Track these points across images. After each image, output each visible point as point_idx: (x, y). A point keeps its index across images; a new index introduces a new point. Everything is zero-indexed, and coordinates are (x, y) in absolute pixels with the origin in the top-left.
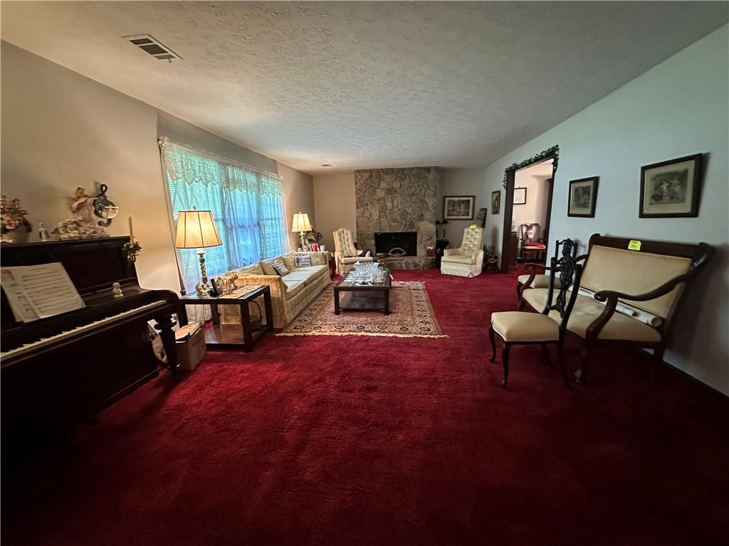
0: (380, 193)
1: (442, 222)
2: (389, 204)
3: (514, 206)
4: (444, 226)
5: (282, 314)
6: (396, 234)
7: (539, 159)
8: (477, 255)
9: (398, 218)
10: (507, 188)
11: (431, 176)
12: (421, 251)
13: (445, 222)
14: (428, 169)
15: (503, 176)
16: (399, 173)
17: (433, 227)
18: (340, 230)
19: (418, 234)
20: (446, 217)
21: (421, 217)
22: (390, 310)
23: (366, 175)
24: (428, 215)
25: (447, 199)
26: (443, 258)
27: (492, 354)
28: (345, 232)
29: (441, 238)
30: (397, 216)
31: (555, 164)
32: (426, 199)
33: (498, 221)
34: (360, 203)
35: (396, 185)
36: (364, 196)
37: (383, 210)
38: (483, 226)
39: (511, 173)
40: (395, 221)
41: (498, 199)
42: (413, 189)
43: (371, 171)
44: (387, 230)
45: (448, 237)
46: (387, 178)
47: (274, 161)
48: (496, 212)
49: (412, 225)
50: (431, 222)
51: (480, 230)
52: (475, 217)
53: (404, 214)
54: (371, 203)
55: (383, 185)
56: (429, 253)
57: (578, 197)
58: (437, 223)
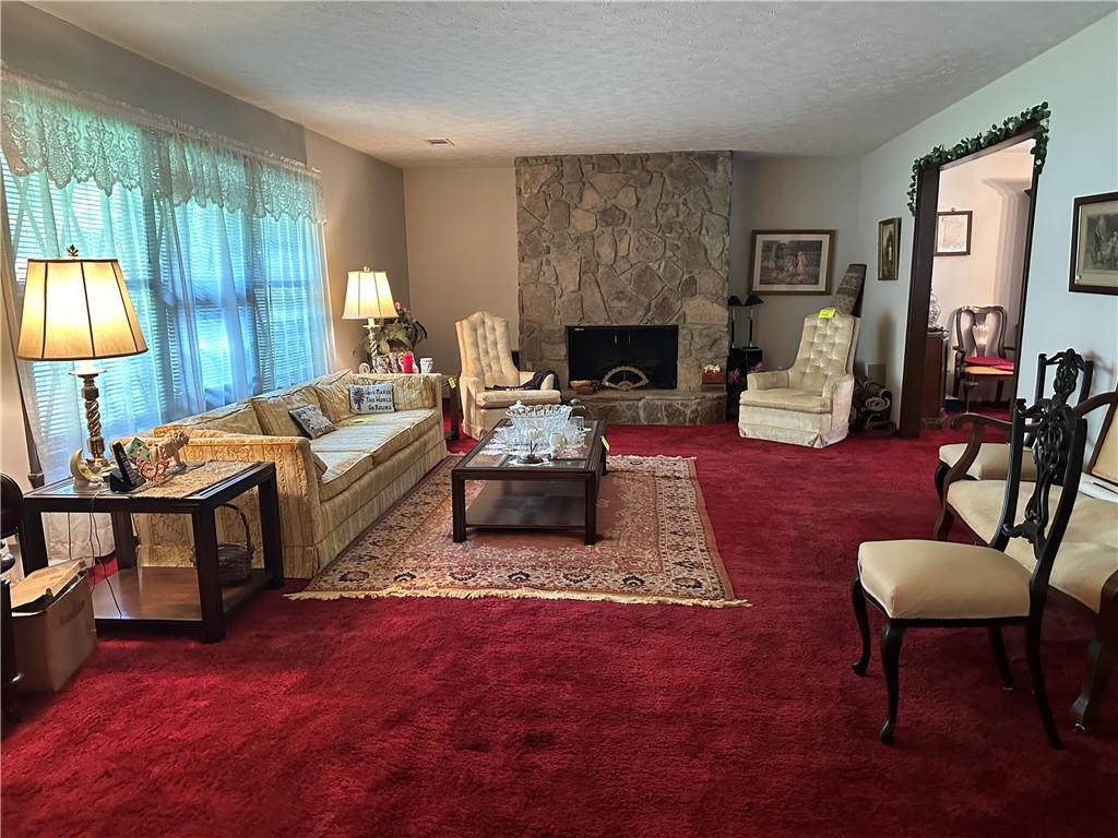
0: (583, 221)
1: (744, 301)
2: (606, 252)
3: (935, 259)
4: (752, 311)
5: (309, 538)
6: (623, 332)
7: (998, 138)
8: (835, 389)
9: (630, 289)
10: (917, 212)
11: (719, 177)
12: (687, 376)
13: (754, 299)
14: (710, 159)
15: (906, 180)
16: (633, 167)
17: (719, 314)
18: (476, 317)
19: (682, 332)
20: (757, 287)
21: (690, 288)
22: (598, 532)
23: (546, 173)
24: (707, 282)
25: (760, 239)
26: (744, 397)
27: (859, 652)
28: (489, 322)
29: (743, 342)
30: (625, 281)
31: (1039, 153)
32: (706, 240)
33: (892, 298)
34: (530, 248)
35: (626, 199)
36: (540, 228)
37: (588, 267)
38: (856, 312)
39: (928, 172)
40: (620, 296)
41: (894, 241)
42: (671, 211)
43: (559, 160)
44: (600, 320)
45: (761, 342)
46: (602, 180)
47: (299, 128)
48: (888, 273)
49: (664, 307)
50: (715, 299)
51: (844, 323)
52: (835, 288)
53: (644, 277)
54: (560, 246)
55: (590, 198)
56: (709, 381)
57: (1096, 242)
58: (733, 302)
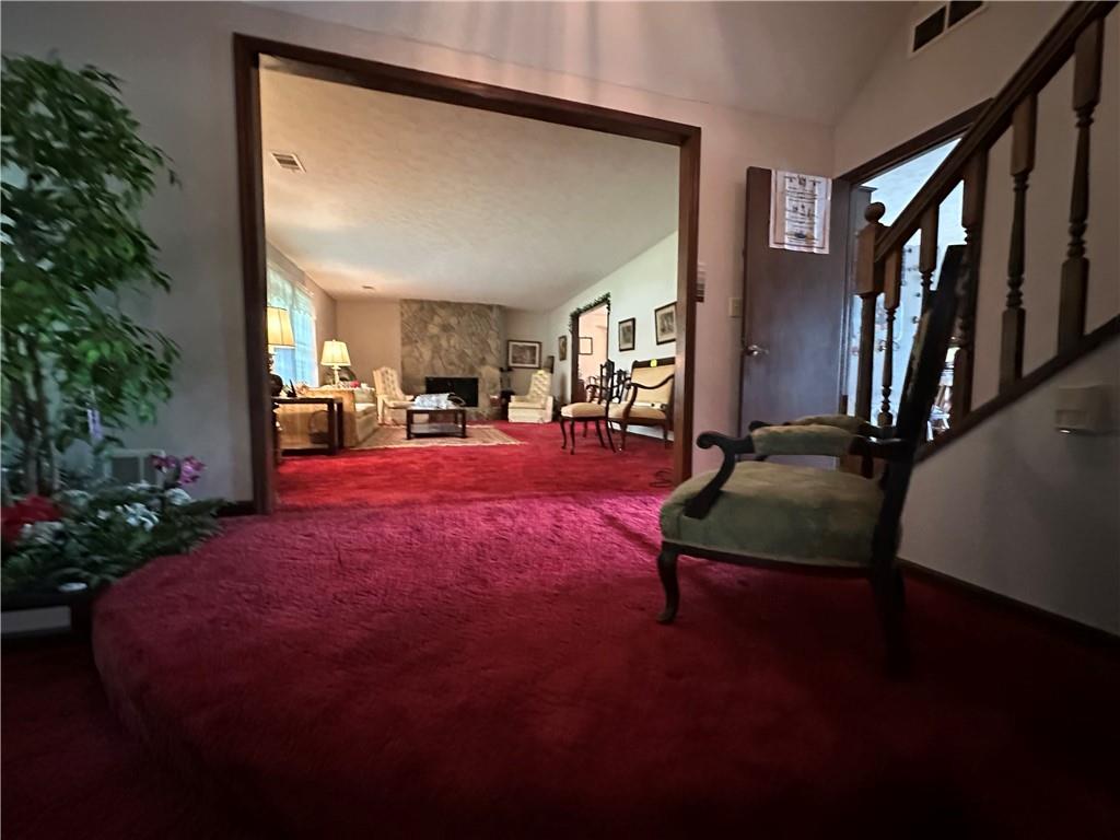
0: (433, 329)
1: (506, 370)
2: (444, 343)
3: (580, 356)
4: (509, 374)
6: (451, 380)
7: (597, 304)
8: (546, 400)
9: (456, 361)
10: (572, 333)
11: (494, 315)
12: (483, 401)
13: (510, 369)
14: (490, 307)
15: (568, 320)
16: (458, 308)
17: (497, 373)
18: (383, 369)
19: (480, 380)
20: (511, 364)
21: (483, 362)
23: (415, 307)
24: (491, 359)
25: (511, 344)
26: (510, 405)
28: (389, 371)
29: (506, 388)
30: (454, 357)
31: (609, 308)
32: (490, 342)
33: (567, 367)
34: (407, 340)
35: (453, 321)
36: (412, 331)
37: (436, 350)
38: (552, 372)
39: (575, 317)
40: (451, 364)
41: (565, 345)
42: (474, 328)
43: (421, 302)
44: (442, 375)
45: (513, 388)
46: (442, 312)
47: (303, 273)
48: (563, 358)
49: (472, 370)
50: (494, 366)
51: (547, 376)
52: (543, 364)
53: (462, 355)
54: (422, 340)
55: (437, 319)
56: (493, 402)
57: (624, 334)
58: (501, 370)
